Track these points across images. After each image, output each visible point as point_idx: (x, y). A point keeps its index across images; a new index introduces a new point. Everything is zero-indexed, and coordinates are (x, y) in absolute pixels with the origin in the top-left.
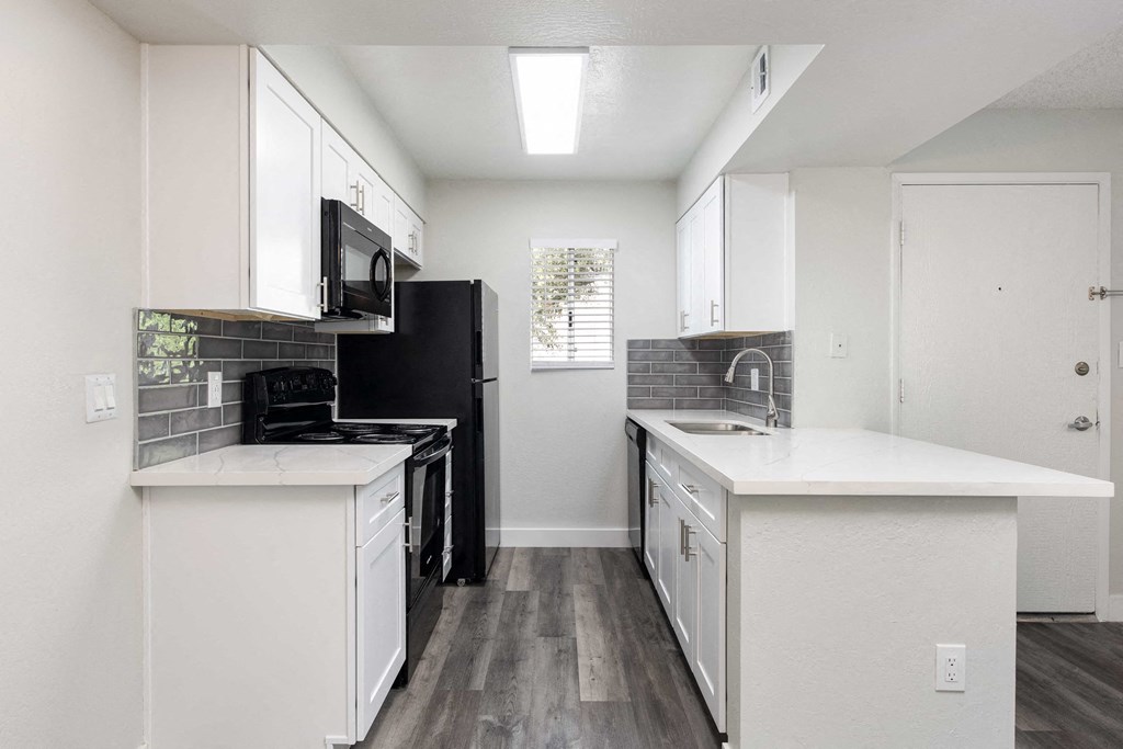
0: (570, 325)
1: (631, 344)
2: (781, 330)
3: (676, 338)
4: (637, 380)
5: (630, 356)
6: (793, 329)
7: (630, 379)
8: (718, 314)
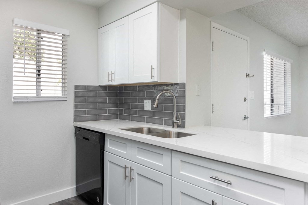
0: (39, 75)
1: (76, 87)
2: (177, 83)
3: (97, 85)
4: (79, 107)
5: (76, 94)
6: (185, 82)
7: (76, 106)
8: (155, 73)
